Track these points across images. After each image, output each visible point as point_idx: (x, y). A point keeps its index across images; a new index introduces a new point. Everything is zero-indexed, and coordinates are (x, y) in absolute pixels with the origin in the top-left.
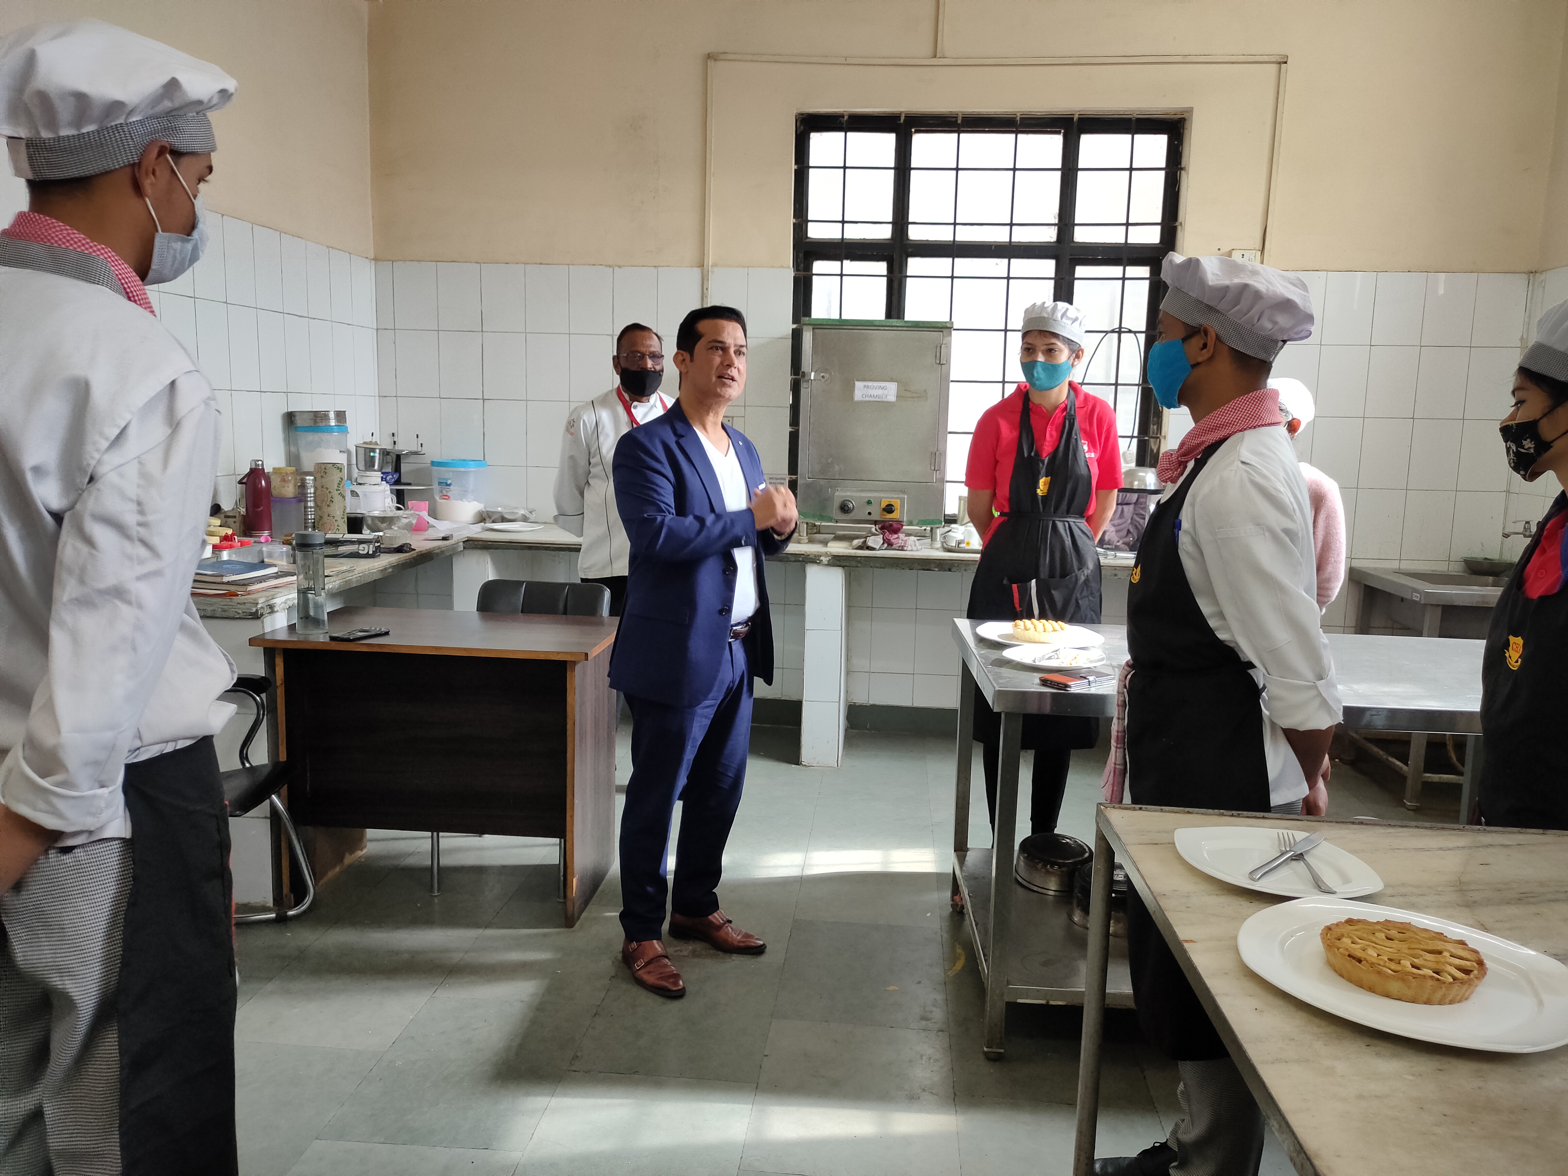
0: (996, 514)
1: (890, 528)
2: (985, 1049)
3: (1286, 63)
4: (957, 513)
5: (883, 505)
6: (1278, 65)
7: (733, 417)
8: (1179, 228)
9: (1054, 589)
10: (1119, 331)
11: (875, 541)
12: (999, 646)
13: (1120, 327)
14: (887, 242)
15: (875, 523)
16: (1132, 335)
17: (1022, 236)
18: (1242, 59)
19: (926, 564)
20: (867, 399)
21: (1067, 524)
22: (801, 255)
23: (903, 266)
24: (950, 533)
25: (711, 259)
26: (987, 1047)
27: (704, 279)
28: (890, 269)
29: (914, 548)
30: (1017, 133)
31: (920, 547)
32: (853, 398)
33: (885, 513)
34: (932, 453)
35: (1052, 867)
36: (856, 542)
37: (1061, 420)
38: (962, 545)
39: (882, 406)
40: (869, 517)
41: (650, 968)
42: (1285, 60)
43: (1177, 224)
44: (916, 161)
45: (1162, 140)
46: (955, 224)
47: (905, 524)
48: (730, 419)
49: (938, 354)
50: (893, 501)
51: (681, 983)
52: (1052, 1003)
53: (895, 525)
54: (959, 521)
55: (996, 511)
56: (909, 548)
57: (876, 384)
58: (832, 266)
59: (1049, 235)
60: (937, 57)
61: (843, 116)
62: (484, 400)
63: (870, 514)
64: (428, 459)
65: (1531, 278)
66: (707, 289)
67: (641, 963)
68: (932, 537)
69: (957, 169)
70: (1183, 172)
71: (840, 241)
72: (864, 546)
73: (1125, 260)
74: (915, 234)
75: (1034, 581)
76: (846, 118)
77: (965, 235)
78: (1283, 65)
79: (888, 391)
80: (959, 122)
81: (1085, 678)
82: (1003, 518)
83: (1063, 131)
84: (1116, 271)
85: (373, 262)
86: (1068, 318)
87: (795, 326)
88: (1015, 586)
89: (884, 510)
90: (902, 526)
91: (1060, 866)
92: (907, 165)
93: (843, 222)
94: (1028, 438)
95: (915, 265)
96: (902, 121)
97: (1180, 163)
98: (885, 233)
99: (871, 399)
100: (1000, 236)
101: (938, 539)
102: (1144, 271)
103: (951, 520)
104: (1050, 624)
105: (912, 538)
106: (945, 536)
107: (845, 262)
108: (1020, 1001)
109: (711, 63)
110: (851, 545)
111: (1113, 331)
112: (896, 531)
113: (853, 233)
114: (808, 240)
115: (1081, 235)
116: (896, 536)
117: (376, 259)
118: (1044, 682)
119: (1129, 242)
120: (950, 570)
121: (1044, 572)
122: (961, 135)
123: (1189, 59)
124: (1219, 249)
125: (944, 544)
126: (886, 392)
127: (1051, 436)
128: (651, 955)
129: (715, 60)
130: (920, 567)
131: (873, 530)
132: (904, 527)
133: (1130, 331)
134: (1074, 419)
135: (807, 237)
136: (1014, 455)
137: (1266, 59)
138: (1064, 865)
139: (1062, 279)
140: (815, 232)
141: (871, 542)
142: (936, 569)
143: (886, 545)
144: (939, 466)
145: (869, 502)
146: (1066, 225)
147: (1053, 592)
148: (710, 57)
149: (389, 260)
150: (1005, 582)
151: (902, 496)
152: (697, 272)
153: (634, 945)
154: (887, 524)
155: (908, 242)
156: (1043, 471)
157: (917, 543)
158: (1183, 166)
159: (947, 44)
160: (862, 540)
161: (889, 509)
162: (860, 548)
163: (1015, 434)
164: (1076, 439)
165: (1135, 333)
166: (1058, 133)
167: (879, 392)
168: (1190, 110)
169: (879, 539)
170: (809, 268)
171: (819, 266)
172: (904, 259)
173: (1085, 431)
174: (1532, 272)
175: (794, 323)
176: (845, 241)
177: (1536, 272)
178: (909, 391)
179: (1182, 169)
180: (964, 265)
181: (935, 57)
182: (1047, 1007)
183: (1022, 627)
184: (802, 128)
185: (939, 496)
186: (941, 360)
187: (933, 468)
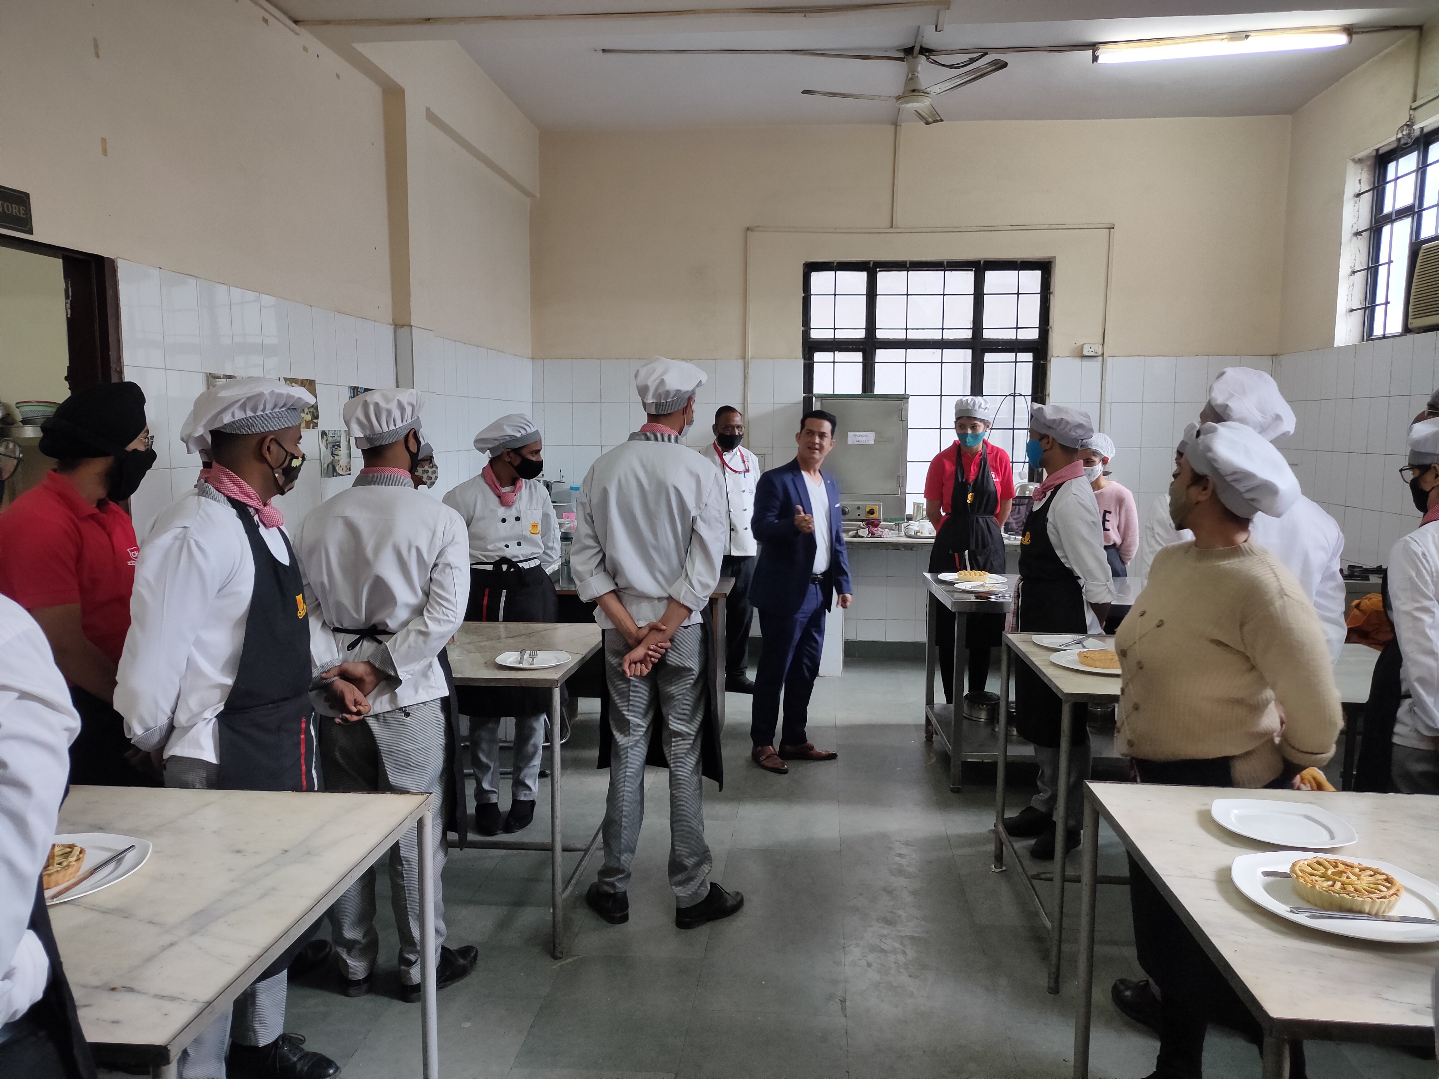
0: (943, 514)
1: (872, 524)
2: (952, 786)
3: (1113, 228)
4: (912, 514)
5: (868, 510)
6: (1108, 230)
7: (765, 454)
8: (1050, 330)
9: (979, 555)
10: (1014, 395)
11: (864, 532)
12: (951, 584)
13: (1015, 393)
14: (862, 340)
15: (862, 521)
16: (1023, 397)
17: (949, 335)
18: (1086, 226)
19: (896, 546)
20: (856, 443)
21: (984, 519)
22: (807, 349)
23: (873, 355)
24: (909, 526)
25: (750, 353)
26: (953, 785)
27: (745, 367)
28: (865, 357)
29: (888, 536)
30: (945, 271)
31: (892, 536)
32: (847, 442)
33: (869, 514)
34: (898, 476)
35: (982, 706)
36: (851, 533)
37: (979, 461)
38: (918, 534)
39: (865, 447)
40: (859, 518)
41: (767, 760)
42: (1113, 227)
43: (1049, 327)
44: (880, 289)
45: (1038, 274)
46: (907, 329)
47: (881, 521)
48: (763, 456)
49: (900, 415)
50: (874, 507)
51: (786, 766)
52: (985, 761)
53: (876, 522)
54: (914, 519)
55: (944, 511)
56: (885, 536)
57: (861, 433)
58: (827, 356)
59: (968, 335)
60: (894, 227)
61: (833, 263)
62: (602, 446)
63: (859, 515)
64: (567, 486)
65: (1274, 358)
66: (748, 373)
67: (764, 757)
68: (899, 530)
69: (907, 295)
70: (1051, 295)
71: (833, 340)
72: (857, 536)
73: (1016, 350)
74: (880, 335)
75: (967, 552)
76: (835, 264)
77: (912, 335)
78: (1112, 230)
79: (869, 438)
80: (908, 266)
81: (997, 595)
82: (948, 516)
83: (974, 269)
84: (1010, 356)
85: (531, 360)
86: (982, 408)
87: (804, 395)
88: (956, 555)
89: (868, 512)
90: (880, 522)
91: (987, 705)
92: (875, 294)
93: (835, 329)
94: (961, 470)
95: (881, 354)
96: (871, 266)
97: (1049, 289)
98: (861, 334)
99: (858, 443)
100: (937, 335)
101: (903, 530)
102: (1029, 356)
103: (910, 518)
104: (978, 572)
105: (887, 530)
106: (906, 527)
107: (836, 353)
108: (969, 760)
109: (749, 233)
110: (848, 535)
111: (1010, 395)
112: (876, 526)
113: (841, 335)
114: (811, 340)
115: (987, 334)
116: (876, 529)
117: (533, 358)
118: (977, 597)
119: (1018, 338)
120: (911, 550)
121: (973, 547)
122: (909, 272)
123: (1052, 227)
124: (1076, 344)
125: (907, 534)
126: (868, 438)
127: (974, 470)
128: (769, 753)
129: (752, 231)
130: (892, 548)
131: (862, 525)
132: (881, 523)
133: (1021, 395)
134: (986, 460)
135: (810, 338)
136: (953, 481)
137: (1101, 226)
138: (989, 705)
139: (976, 363)
140: (815, 335)
141: (861, 532)
142: (903, 549)
143: (870, 535)
144: (903, 484)
145: (859, 508)
146: (978, 329)
147: (978, 557)
148: (748, 229)
149: (541, 359)
150: (950, 552)
151: (879, 503)
152: (741, 362)
153: (759, 748)
154: (871, 521)
155: (876, 340)
156: (970, 490)
157: (890, 533)
158: (1051, 291)
159: (900, 219)
160: (856, 532)
161: (872, 512)
162: (854, 537)
163: (954, 468)
164: (988, 471)
165: (1024, 396)
166: (972, 270)
167: (864, 439)
168: (1054, 258)
169: (866, 531)
170: (811, 358)
171: (818, 356)
172: (874, 350)
173: (993, 467)
174: (1274, 355)
175: (804, 393)
176: (836, 340)
177: (1277, 355)
178: (883, 438)
179: (1050, 293)
180: (914, 354)
181: (892, 227)
182: (983, 762)
183: (963, 574)
184: (806, 270)
185: (901, 503)
186: (902, 416)
187: (898, 485)
